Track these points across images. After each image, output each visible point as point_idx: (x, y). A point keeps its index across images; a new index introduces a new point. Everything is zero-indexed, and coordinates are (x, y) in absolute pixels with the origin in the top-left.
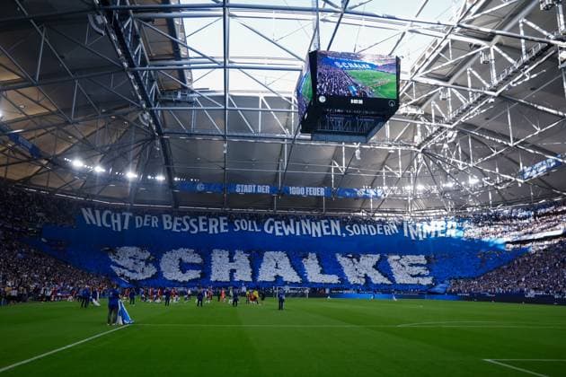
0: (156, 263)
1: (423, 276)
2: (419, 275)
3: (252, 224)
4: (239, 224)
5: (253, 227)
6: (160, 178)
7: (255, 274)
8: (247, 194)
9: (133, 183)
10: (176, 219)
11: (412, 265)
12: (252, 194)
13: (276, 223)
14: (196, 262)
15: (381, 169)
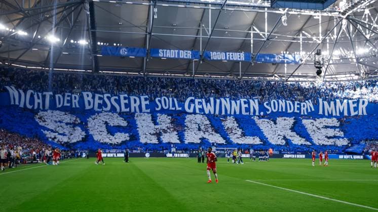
0: (84, 126)
1: (338, 137)
2: (335, 137)
3: (173, 101)
4: (160, 101)
5: (174, 105)
6: (83, 42)
7: (181, 137)
8: (169, 59)
9: (55, 47)
10: (97, 96)
11: (326, 127)
12: (174, 59)
13: (197, 101)
14: (122, 125)
15: (299, 35)
